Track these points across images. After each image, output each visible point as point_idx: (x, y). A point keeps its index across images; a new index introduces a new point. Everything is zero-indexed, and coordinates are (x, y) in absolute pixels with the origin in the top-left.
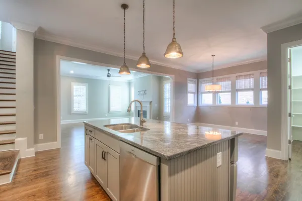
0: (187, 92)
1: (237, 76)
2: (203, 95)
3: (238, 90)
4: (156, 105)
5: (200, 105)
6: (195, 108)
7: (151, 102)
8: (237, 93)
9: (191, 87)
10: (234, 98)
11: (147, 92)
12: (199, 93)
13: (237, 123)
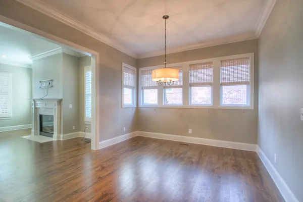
0: (121, 86)
1: (190, 65)
2: (145, 91)
3: (191, 85)
4: (71, 106)
5: (141, 105)
6: (134, 109)
7: (60, 101)
8: (191, 89)
9: (128, 78)
10: (186, 95)
11: (54, 83)
12: (140, 88)
13: (190, 131)
